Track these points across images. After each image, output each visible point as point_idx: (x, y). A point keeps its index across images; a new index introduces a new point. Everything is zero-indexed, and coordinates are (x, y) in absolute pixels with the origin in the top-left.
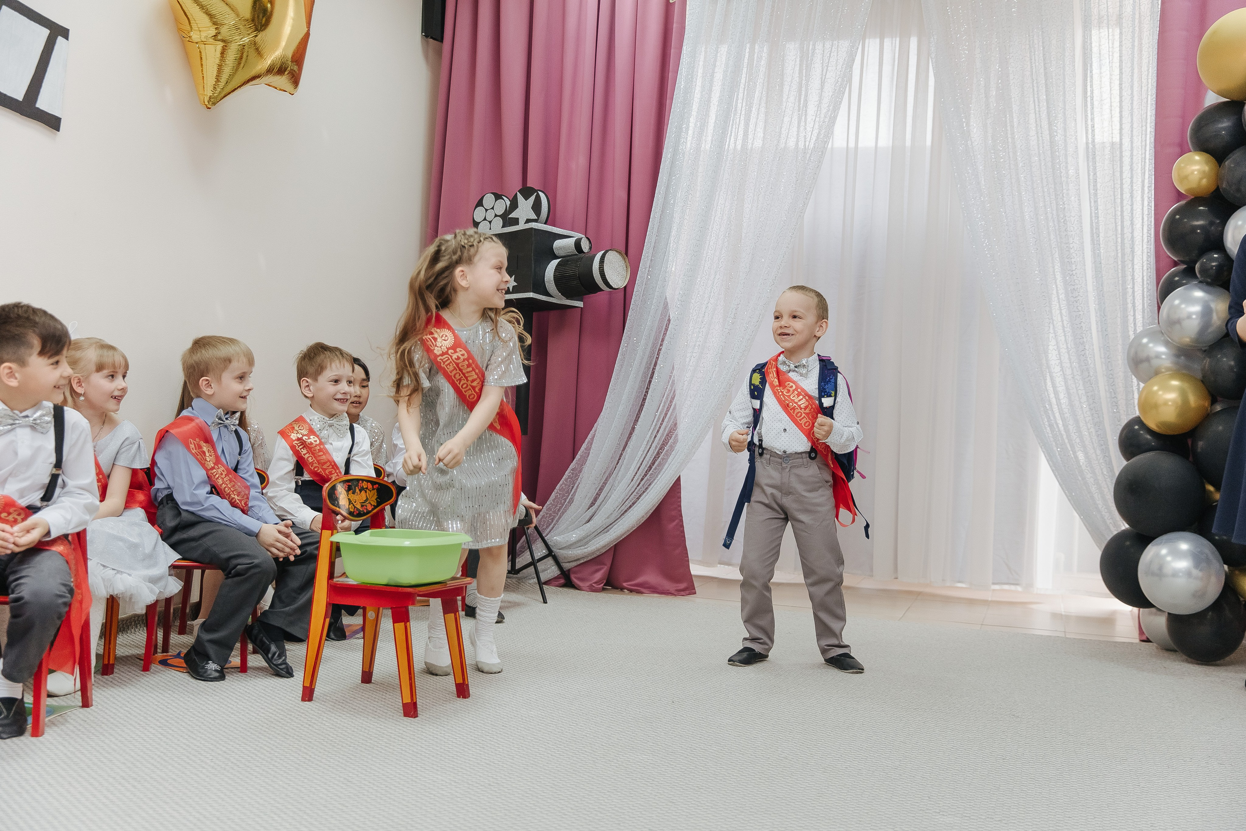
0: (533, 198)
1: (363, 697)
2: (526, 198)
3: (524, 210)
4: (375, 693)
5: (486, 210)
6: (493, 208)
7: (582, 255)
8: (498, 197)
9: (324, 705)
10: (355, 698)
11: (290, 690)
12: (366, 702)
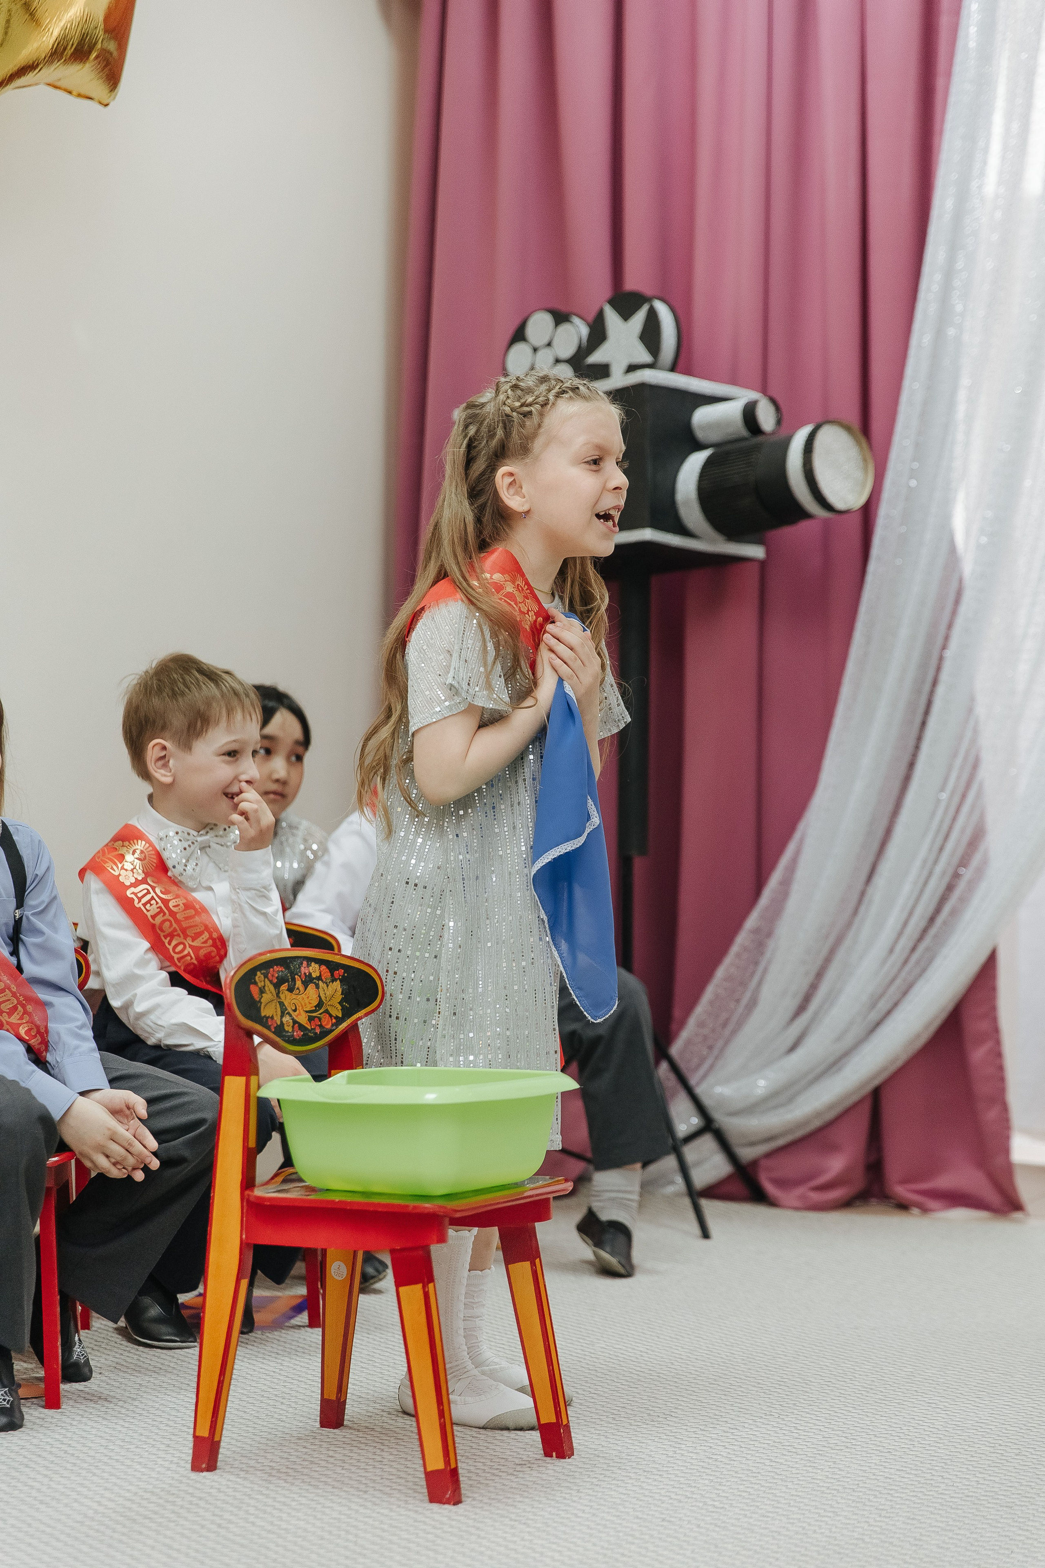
0: (639, 318)
1: (331, 1460)
2: (626, 314)
3: (622, 343)
4: (355, 1450)
5: (535, 350)
6: (549, 344)
7: (760, 439)
8: (560, 317)
9: (245, 1479)
10: (312, 1462)
11: (163, 1447)
12: (339, 1470)
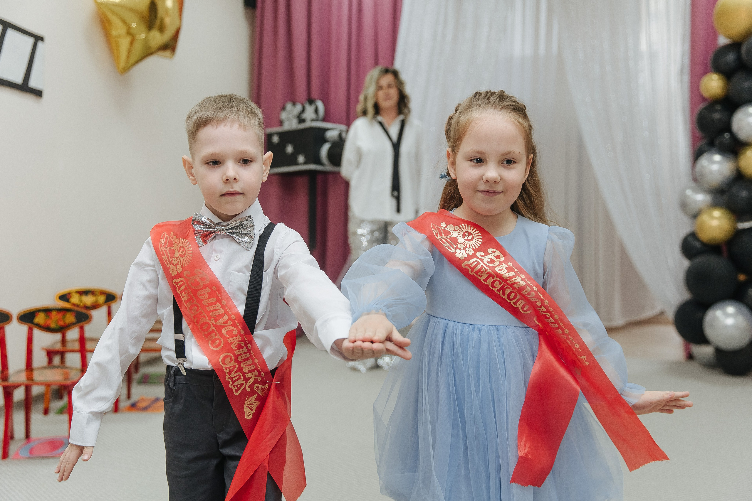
0: (314, 106)
2: (310, 105)
3: (309, 113)
5: (288, 113)
6: (291, 111)
8: (294, 104)
